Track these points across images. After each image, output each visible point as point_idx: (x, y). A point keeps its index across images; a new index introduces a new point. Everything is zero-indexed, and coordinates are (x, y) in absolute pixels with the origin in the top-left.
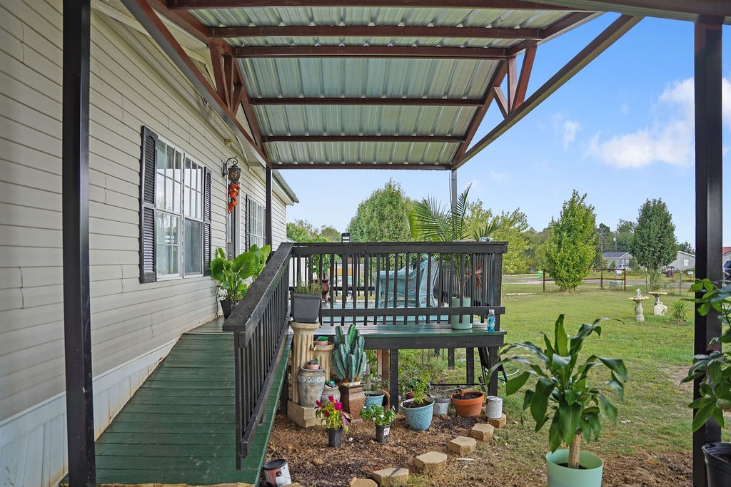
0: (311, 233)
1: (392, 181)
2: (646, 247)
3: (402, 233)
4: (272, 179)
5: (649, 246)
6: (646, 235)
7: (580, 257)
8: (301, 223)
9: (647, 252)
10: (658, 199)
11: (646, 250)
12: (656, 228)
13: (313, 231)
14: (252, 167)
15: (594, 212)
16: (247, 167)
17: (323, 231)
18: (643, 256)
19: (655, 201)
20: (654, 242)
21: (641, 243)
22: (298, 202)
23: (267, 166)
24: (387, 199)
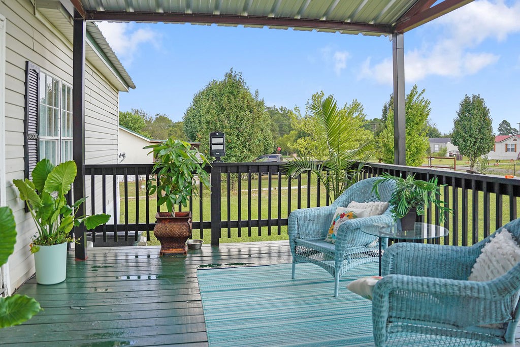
0: (146, 121)
1: (233, 70)
2: (468, 138)
3: (244, 123)
4: (85, 39)
5: (470, 136)
6: (468, 127)
7: (416, 147)
8: (137, 112)
9: (469, 143)
10: (477, 95)
11: (468, 140)
12: (476, 121)
13: (148, 120)
14: (42, 9)
15: (430, 106)
16: (31, 10)
17: (157, 119)
18: (465, 146)
19: (474, 97)
20: (475, 132)
21: (463, 134)
22: (134, 87)
23: (76, 13)
24: (227, 89)
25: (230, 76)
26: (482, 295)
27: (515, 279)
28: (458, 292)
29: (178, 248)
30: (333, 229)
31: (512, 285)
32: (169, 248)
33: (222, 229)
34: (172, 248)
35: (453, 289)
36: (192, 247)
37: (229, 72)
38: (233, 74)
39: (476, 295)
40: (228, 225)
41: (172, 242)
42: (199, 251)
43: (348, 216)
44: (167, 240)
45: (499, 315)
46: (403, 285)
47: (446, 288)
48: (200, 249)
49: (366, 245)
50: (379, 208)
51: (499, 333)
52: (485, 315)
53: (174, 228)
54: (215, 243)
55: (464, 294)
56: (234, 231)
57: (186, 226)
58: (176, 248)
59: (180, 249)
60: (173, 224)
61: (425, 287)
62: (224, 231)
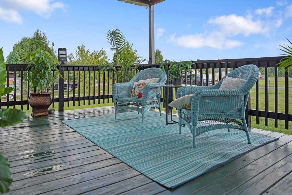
1: (39, 31)
24: (36, 41)
25: (38, 34)
26: (238, 94)
27: (248, 86)
28: (229, 93)
29: (44, 112)
30: (134, 92)
31: (248, 89)
32: (38, 112)
33: (65, 102)
34: (40, 112)
35: (227, 93)
36: (50, 112)
37: (37, 31)
38: (39, 33)
39: (236, 94)
40: (68, 100)
41: (40, 109)
42: (53, 114)
43: (142, 85)
44: (37, 108)
45: (240, 104)
46: (207, 93)
47: (224, 92)
48: (54, 113)
49: (152, 98)
50: (156, 81)
51: (238, 114)
52: (235, 105)
53: (41, 100)
54: (61, 110)
55: (231, 94)
56: (71, 103)
57: (49, 99)
58: (42, 112)
59: (45, 113)
60: (41, 98)
61: (216, 93)
62: (66, 103)
